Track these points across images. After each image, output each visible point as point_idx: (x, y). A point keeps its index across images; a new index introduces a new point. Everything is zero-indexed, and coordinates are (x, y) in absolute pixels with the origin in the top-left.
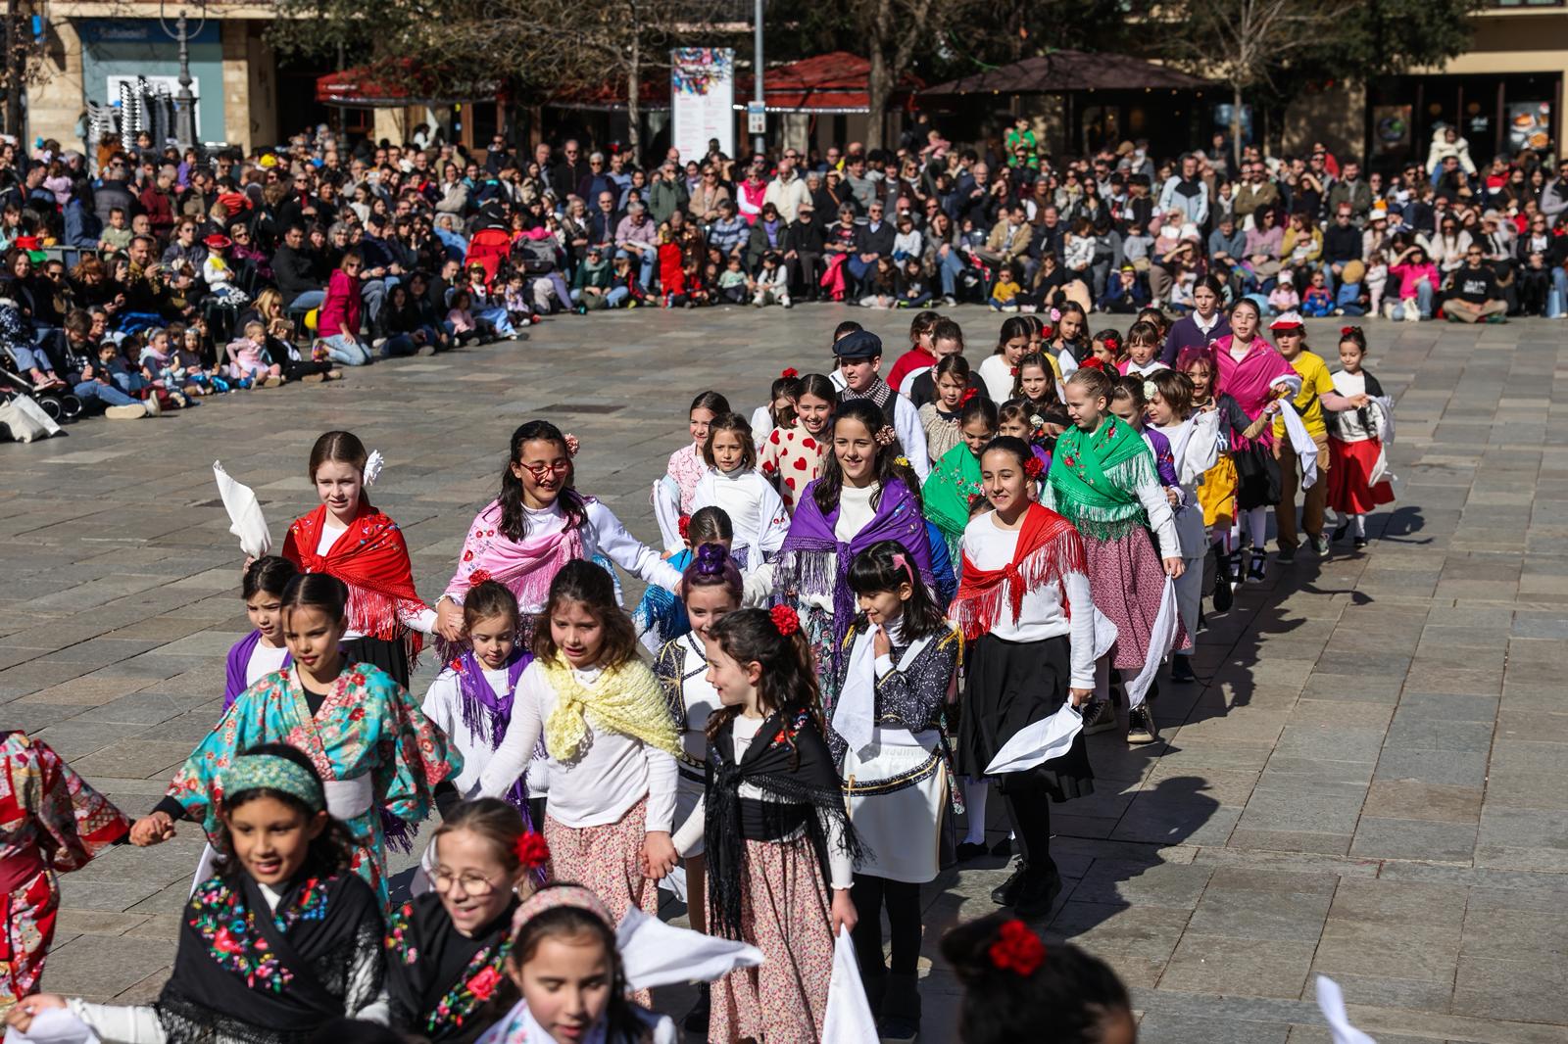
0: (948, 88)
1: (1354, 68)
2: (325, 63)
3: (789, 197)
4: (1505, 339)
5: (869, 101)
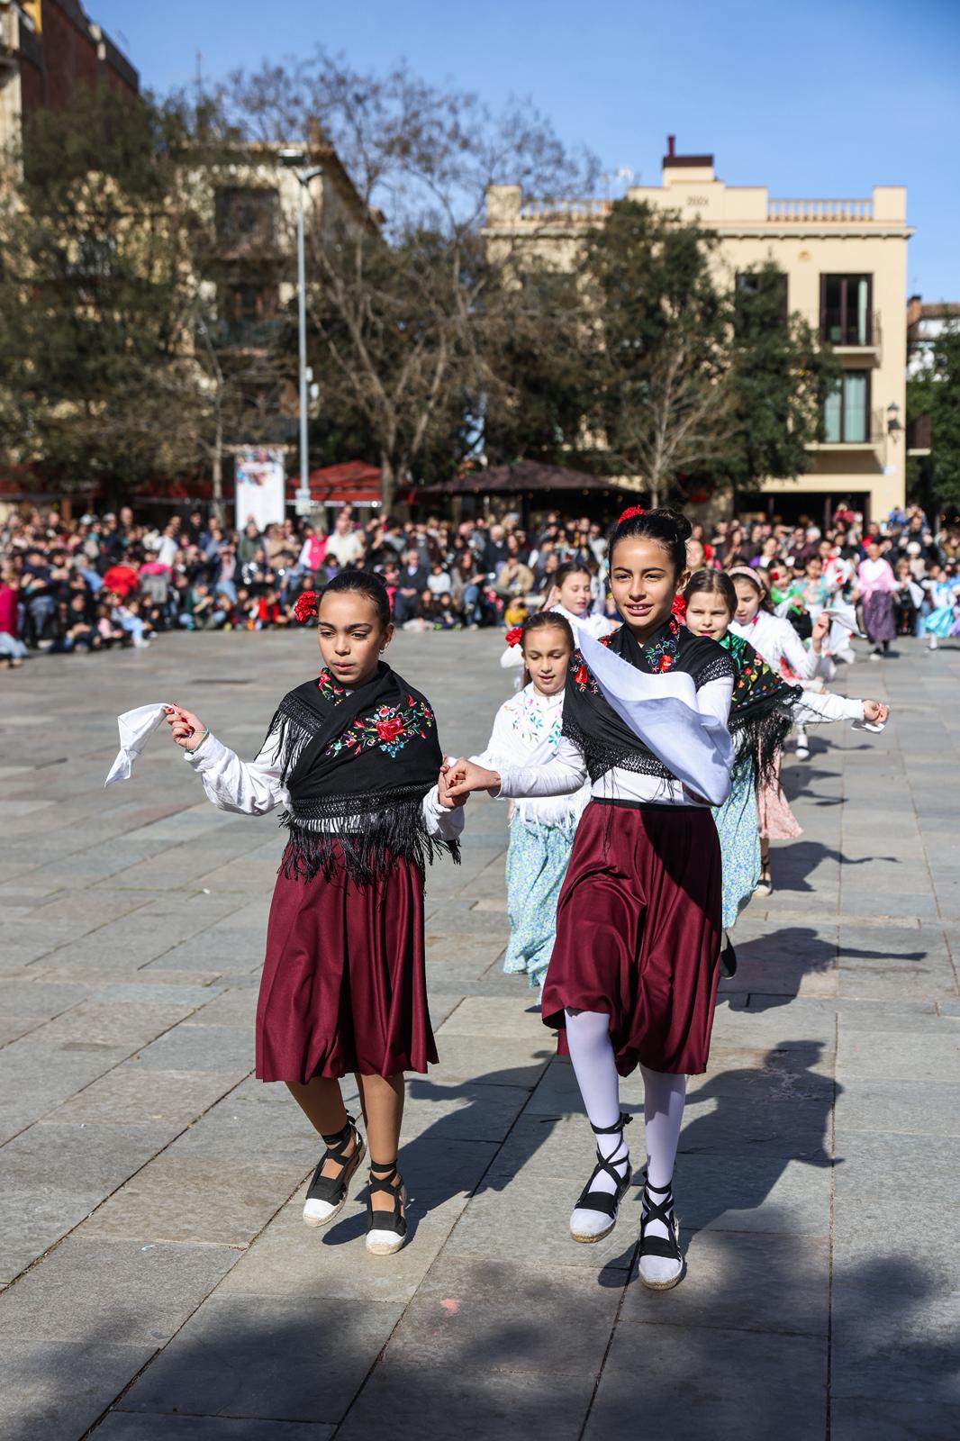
5: (378, 497)
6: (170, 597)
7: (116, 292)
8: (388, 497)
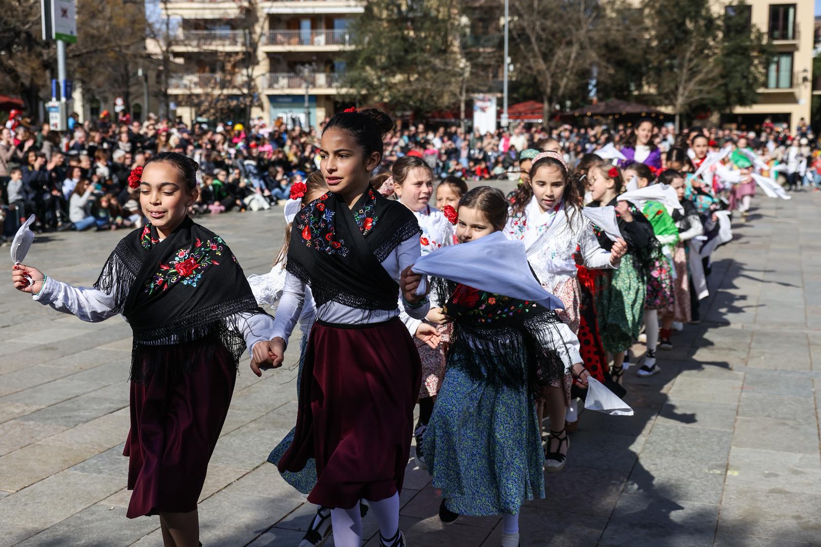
5: (542, 117)
6: (437, 165)
7: (422, 24)
8: (546, 117)
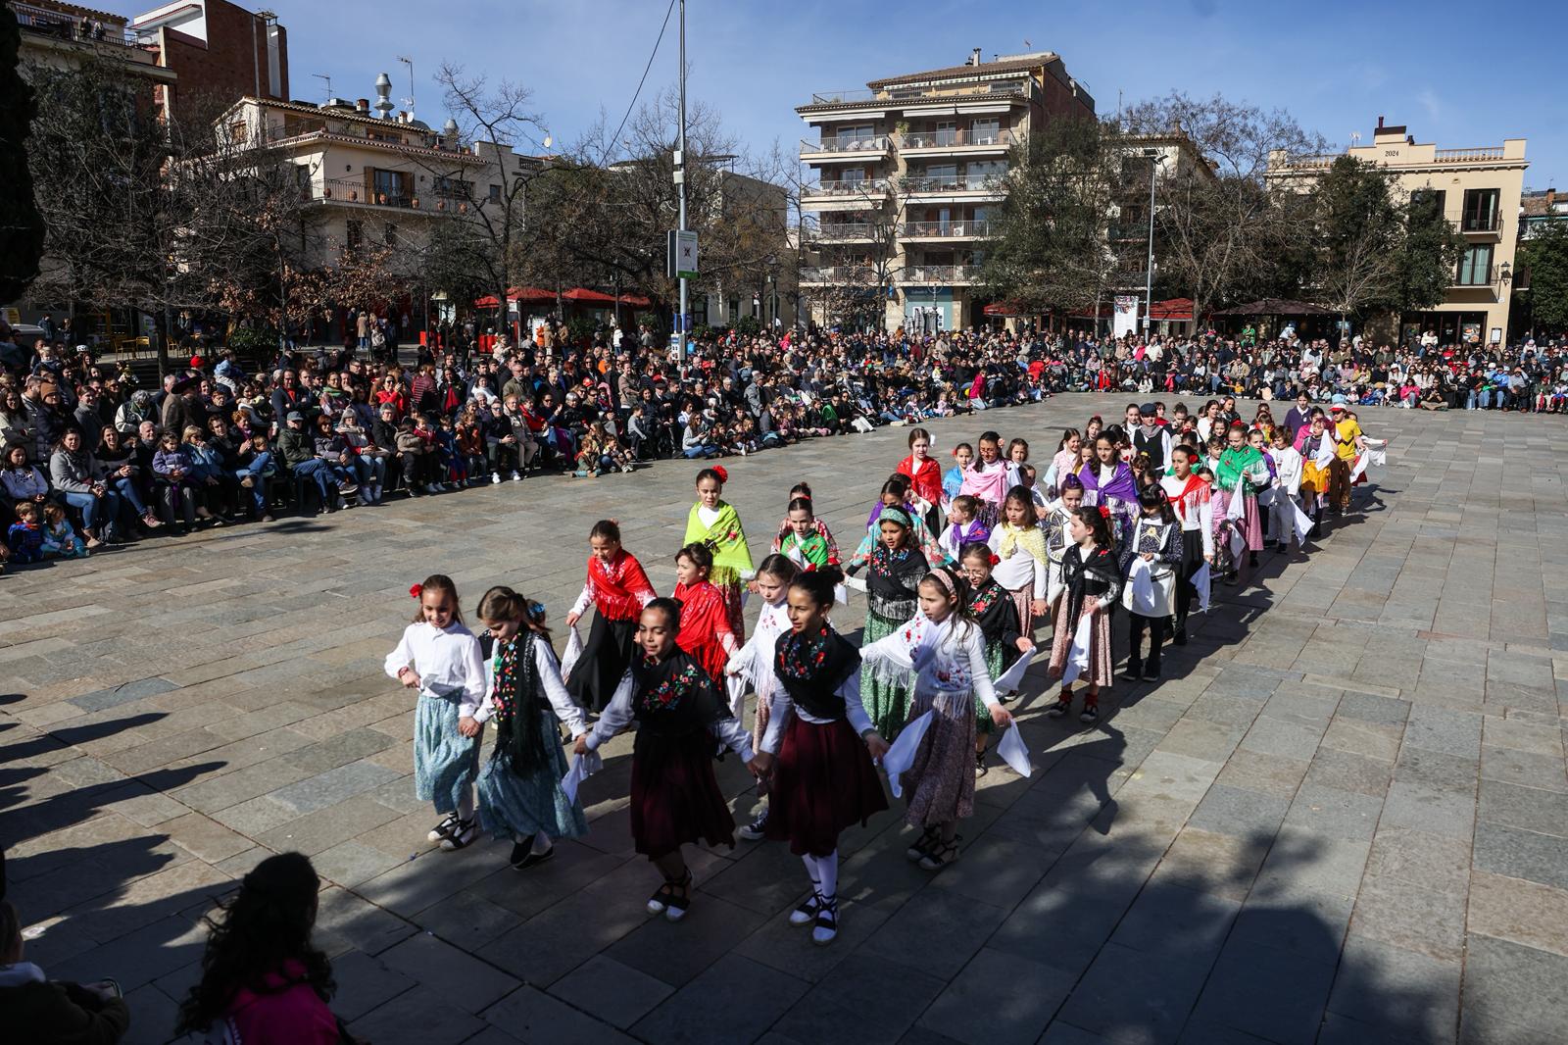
0: (1224, 312)
1: (1394, 308)
2: (987, 301)
3: (1154, 352)
4: (1446, 418)
5: (1192, 316)
8: (1196, 317)
